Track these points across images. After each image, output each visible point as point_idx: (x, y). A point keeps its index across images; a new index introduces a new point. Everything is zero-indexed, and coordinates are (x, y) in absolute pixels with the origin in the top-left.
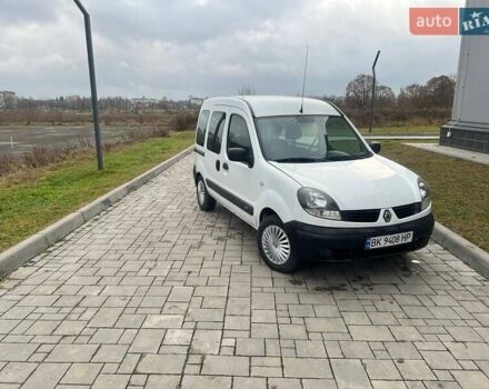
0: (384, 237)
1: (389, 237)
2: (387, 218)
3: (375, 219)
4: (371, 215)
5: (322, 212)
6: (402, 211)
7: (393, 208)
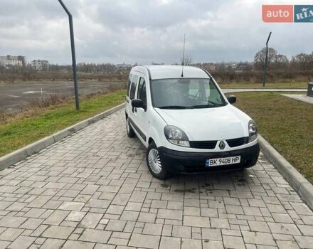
2: (222, 146)
4: (211, 144)
6: (232, 142)
7: (226, 140)
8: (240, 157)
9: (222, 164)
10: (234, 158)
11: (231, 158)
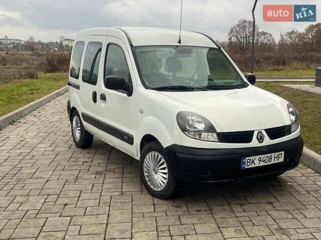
0: (257, 157)
1: (262, 156)
2: (260, 139)
3: (249, 140)
4: (246, 136)
5: (200, 135)
6: (274, 133)
7: (265, 130)
8: (283, 153)
9: (262, 164)
10: (276, 154)
11: (273, 155)
